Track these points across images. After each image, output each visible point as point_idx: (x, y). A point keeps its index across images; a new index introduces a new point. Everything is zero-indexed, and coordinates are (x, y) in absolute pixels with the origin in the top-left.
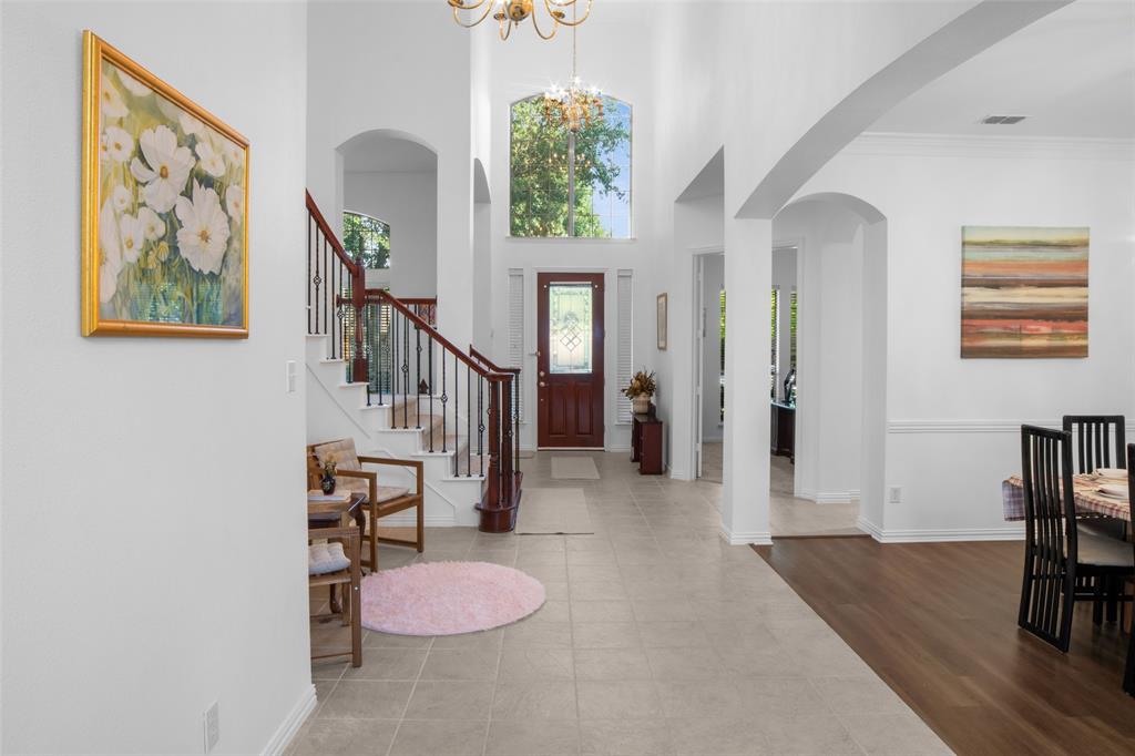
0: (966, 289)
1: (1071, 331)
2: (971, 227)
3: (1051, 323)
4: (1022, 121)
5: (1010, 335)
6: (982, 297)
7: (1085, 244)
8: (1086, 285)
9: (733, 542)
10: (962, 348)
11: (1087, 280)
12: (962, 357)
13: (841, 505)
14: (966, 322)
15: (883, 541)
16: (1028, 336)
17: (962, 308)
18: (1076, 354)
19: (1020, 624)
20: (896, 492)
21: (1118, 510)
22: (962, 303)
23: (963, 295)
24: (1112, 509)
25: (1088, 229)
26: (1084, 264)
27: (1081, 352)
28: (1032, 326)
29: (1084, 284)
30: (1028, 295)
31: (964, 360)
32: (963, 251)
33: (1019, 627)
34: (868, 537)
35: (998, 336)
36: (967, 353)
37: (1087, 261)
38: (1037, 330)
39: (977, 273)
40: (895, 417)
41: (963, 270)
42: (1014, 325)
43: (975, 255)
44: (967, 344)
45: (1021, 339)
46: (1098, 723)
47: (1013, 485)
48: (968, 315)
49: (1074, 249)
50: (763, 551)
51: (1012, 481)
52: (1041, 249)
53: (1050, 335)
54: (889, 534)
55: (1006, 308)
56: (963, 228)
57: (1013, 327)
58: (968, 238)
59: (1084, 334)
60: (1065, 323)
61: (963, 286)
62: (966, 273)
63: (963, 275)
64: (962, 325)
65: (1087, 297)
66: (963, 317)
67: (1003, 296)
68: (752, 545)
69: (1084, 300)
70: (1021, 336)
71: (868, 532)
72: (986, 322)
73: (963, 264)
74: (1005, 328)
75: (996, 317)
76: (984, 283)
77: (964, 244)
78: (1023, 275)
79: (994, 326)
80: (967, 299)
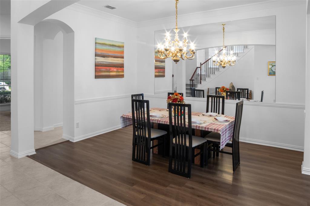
0: (96, 57)
1: (120, 71)
2: (98, 38)
3: (116, 68)
4: (115, 9)
5: (107, 72)
6: (101, 60)
7: (123, 47)
8: (123, 58)
9: (19, 157)
10: (95, 75)
11: (124, 57)
12: (95, 78)
13: (52, 131)
14: (97, 67)
15: (75, 141)
16: (112, 72)
17: (95, 63)
18: (121, 77)
19: (133, 160)
20: (78, 124)
21: (160, 121)
22: (95, 61)
23: (96, 59)
24: (158, 121)
25: (124, 43)
26: (123, 52)
27: (122, 76)
28: (113, 69)
29: (123, 57)
30: (111, 60)
31: (96, 79)
32: (96, 46)
33: (132, 161)
34: (68, 141)
35: (105, 72)
36: (97, 77)
37: (123, 51)
38: (114, 70)
39: (99, 52)
40: (77, 99)
41: (96, 51)
42: (108, 68)
43: (99, 47)
44: (97, 74)
45: (110, 73)
46: (173, 186)
47: (124, 117)
48: (97, 65)
49: (121, 48)
50: (32, 157)
51: (124, 116)
52: (114, 47)
53: (116, 71)
54: (76, 139)
55: (106, 63)
56: (96, 39)
57: (108, 69)
58: (97, 42)
59: (123, 71)
60: (119, 68)
61: (95, 56)
62: (97, 52)
63: (95, 53)
64: (95, 68)
65: (124, 61)
66: (96, 66)
67: (105, 60)
68: (28, 156)
69: (123, 62)
70: (110, 72)
71: (68, 140)
72: (101, 67)
73: (96, 49)
74: (106, 69)
75: (104, 66)
76: (101, 55)
77: (96, 43)
78: (110, 54)
79: (103, 69)
80: (97, 60)
